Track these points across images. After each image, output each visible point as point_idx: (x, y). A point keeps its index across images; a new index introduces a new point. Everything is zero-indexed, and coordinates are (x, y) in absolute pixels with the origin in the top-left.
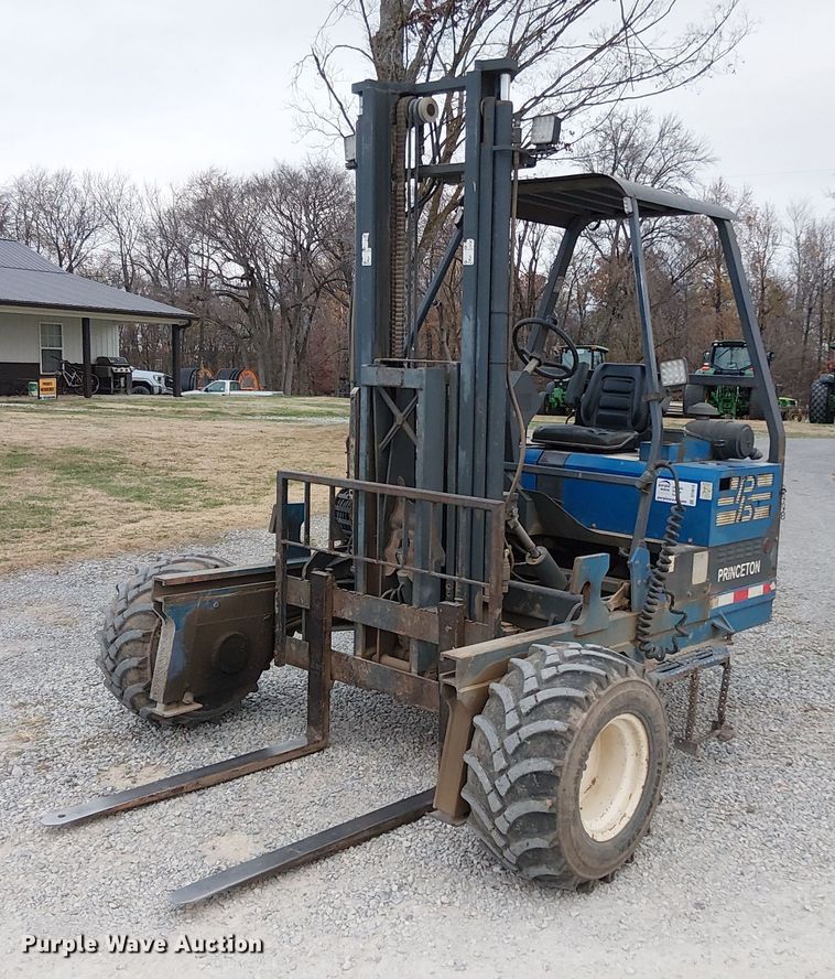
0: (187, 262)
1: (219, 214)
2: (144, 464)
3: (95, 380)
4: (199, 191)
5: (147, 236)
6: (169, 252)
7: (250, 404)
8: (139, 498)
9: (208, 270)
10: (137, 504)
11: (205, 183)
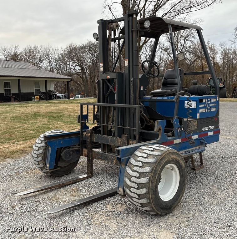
0: (66, 67)
1: (74, 54)
2: (70, 115)
3: (48, 96)
4: (69, 49)
5: (56, 61)
6: (61, 64)
7: (88, 100)
8: (72, 123)
9: (71, 68)
10: (72, 125)
11: (70, 47)
